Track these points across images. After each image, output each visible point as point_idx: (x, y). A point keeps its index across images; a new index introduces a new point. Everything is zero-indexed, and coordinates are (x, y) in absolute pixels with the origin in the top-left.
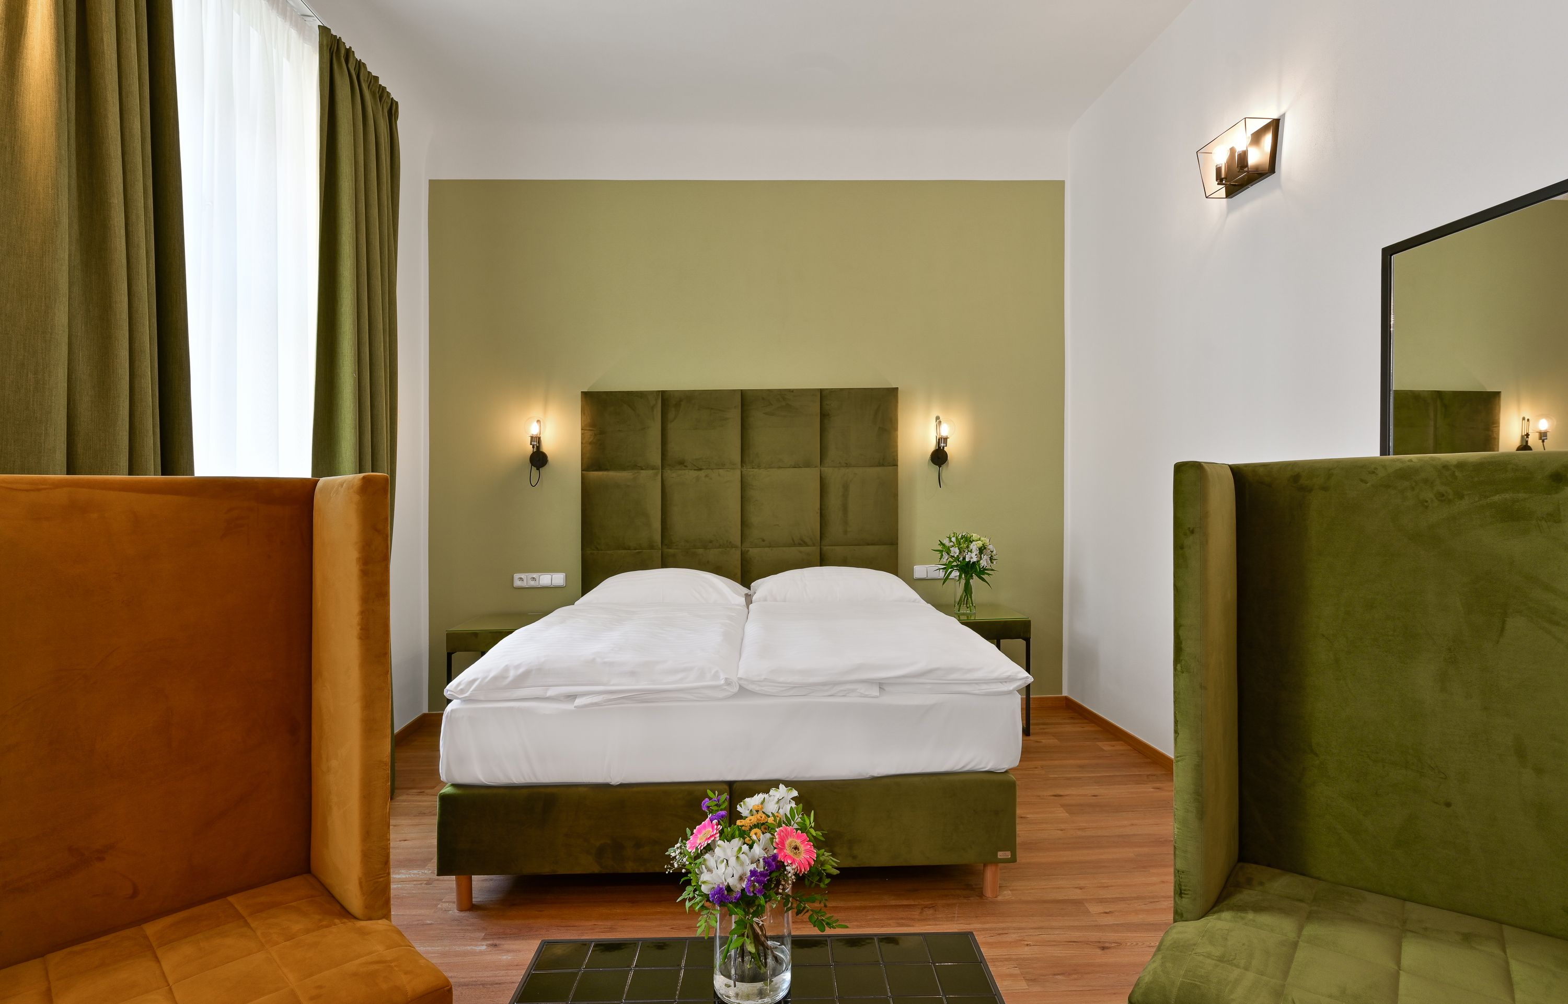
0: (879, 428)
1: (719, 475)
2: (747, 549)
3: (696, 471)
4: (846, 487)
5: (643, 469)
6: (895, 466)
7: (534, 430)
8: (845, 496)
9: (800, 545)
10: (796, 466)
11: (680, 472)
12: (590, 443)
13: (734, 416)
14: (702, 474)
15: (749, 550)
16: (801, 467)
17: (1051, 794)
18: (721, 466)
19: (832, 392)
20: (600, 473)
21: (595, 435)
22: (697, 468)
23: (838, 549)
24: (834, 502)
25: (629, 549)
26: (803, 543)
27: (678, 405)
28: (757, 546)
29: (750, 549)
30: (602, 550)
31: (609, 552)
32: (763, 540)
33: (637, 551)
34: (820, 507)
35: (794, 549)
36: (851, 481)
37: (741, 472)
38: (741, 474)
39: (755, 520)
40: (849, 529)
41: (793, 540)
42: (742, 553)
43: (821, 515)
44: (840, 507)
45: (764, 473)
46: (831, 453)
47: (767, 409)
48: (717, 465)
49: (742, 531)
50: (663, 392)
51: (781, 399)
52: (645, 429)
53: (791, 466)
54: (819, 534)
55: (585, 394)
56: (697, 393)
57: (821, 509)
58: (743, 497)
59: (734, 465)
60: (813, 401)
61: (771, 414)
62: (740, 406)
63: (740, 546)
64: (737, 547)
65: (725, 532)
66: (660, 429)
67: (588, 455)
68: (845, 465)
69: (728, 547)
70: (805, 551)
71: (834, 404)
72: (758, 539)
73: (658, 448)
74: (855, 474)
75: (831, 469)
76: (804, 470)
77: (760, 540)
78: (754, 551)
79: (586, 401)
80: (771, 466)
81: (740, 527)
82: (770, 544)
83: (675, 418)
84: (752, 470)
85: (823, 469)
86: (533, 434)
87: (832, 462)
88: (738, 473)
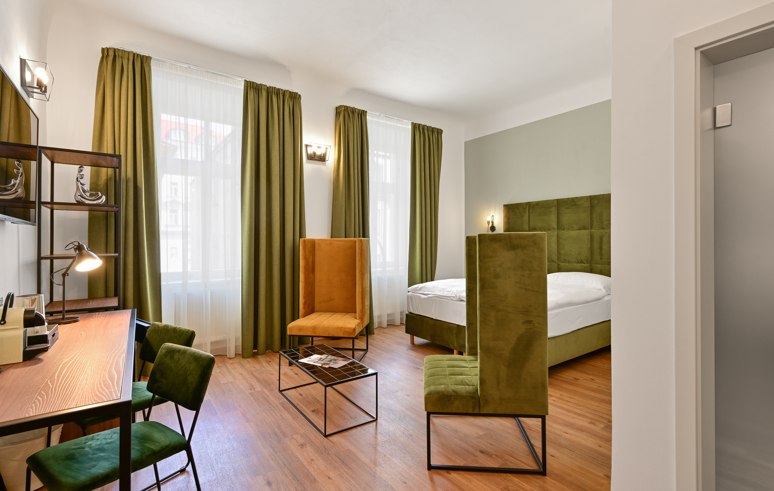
1: (549, 234)
4: (601, 238)
7: (489, 219)
8: (601, 242)
9: (581, 263)
10: (580, 229)
12: (505, 223)
13: (554, 209)
18: (550, 229)
19: (595, 196)
21: (507, 220)
22: (541, 231)
23: (599, 266)
24: (596, 245)
26: (582, 262)
27: (533, 207)
28: (563, 262)
29: (561, 263)
32: (566, 260)
34: (590, 247)
35: (579, 264)
36: (604, 236)
37: (557, 232)
38: (557, 233)
39: (562, 252)
40: (603, 257)
41: (578, 261)
42: (558, 265)
43: (591, 251)
44: (598, 247)
45: (566, 232)
46: (595, 223)
47: (567, 206)
48: (548, 229)
49: (558, 256)
50: (529, 202)
51: (572, 202)
52: (522, 217)
53: (577, 230)
54: (590, 259)
55: (505, 205)
56: (540, 202)
57: (591, 248)
58: (558, 242)
59: (554, 229)
60: (586, 201)
61: (568, 208)
62: (557, 206)
63: (557, 262)
64: (556, 262)
65: (551, 256)
66: (528, 216)
67: (505, 227)
68: (601, 228)
69: (552, 262)
70: (582, 265)
71: (596, 202)
72: (563, 259)
73: (527, 224)
74: (606, 233)
75: (595, 230)
76: (583, 231)
77: (564, 260)
78: (562, 264)
79: (504, 208)
80: (569, 229)
81: (557, 255)
82: (569, 262)
83: (532, 212)
84: (562, 231)
85: (591, 230)
86: (489, 220)
87: (596, 227)
88: (556, 233)
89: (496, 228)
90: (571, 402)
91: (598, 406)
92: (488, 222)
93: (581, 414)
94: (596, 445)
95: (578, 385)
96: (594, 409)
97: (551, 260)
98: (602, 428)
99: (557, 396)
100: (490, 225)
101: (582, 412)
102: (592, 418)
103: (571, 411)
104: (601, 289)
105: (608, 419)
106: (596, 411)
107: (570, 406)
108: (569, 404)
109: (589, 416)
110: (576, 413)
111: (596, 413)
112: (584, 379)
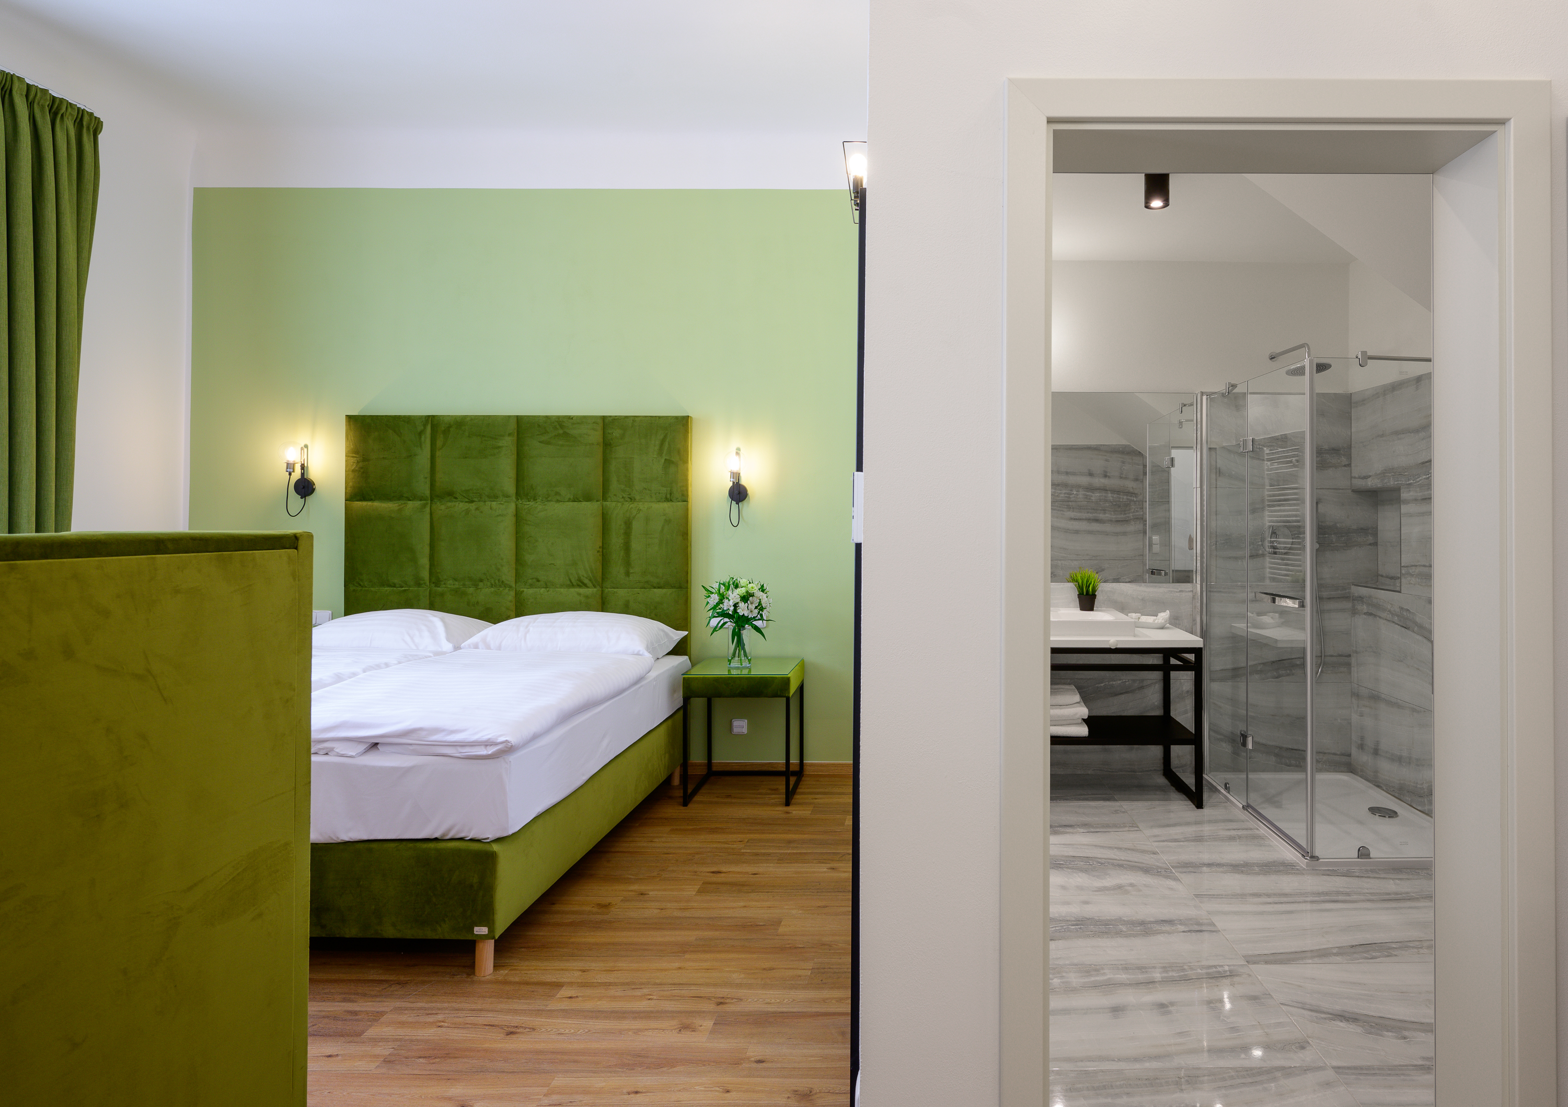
0: (665, 459)
1: (491, 509)
2: (523, 589)
3: (467, 504)
4: (628, 524)
5: (410, 500)
6: (684, 501)
7: (293, 455)
8: (628, 533)
9: (579, 586)
10: (575, 500)
11: (449, 504)
12: (353, 471)
13: (508, 443)
14: (472, 506)
15: (523, 591)
16: (581, 501)
17: (709, 871)
18: (494, 497)
19: (615, 419)
20: (364, 503)
21: (358, 462)
22: (467, 500)
23: (621, 592)
24: (616, 540)
25: (394, 587)
26: (582, 584)
27: (447, 431)
28: (531, 586)
29: (525, 590)
30: (366, 587)
31: (373, 589)
32: (538, 581)
33: (403, 589)
34: (601, 545)
35: (572, 590)
36: (634, 517)
37: (516, 505)
38: (516, 508)
39: (529, 558)
40: (631, 571)
41: (571, 581)
42: (516, 594)
43: (603, 555)
44: (622, 545)
45: (541, 507)
46: (614, 485)
47: (543, 438)
48: (489, 497)
49: (516, 570)
50: (433, 416)
51: (558, 427)
52: (411, 456)
53: (569, 500)
54: (600, 574)
55: (350, 418)
56: (468, 419)
57: (603, 547)
58: (517, 533)
59: (508, 496)
60: (594, 429)
61: (548, 443)
62: (516, 434)
63: (514, 586)
64: (510, 587)
65: (498, 570)
66: (429, 456)
67: (351, 484)
68: (630, 500)
69: (500, 586)
70: (583, 591)
71: (617, 433)
72: (532, 579)
73: (426, 478)
74: (639, 510)
75: (614, 504)
76: (584, 504)
77: (534, 580)
78: (528, 592)
79: (350, 425)
80: (547, 499)
81: (514, 566)
82: (546, 584)
83: (443, 446)
84: (528, 503)
85: (605, 503)
86: (291, 460)
87: (615, 495)
88: (512, 507)
89: (317, 486)
90: (615, 984)
91: (680, 968)
92: (290, 467)
93: (652, 1012)
94: (716, 1091)
95: (614, 922)
96: (676, 981)
97: (499, 580)
98: (712, 1032)
99: (573, 980)
100: (297, 475)
101: (652, 1003)
102: (679, 1012)
103: (624, 1012)
104: (641, 653)
105: (715, 998)
106: (682, 984)
107: (615, 997)
108: (612, 992)
109: (670, 1009)
110: (637, 1013)
111: (683, 992)
112: (622, 901)
